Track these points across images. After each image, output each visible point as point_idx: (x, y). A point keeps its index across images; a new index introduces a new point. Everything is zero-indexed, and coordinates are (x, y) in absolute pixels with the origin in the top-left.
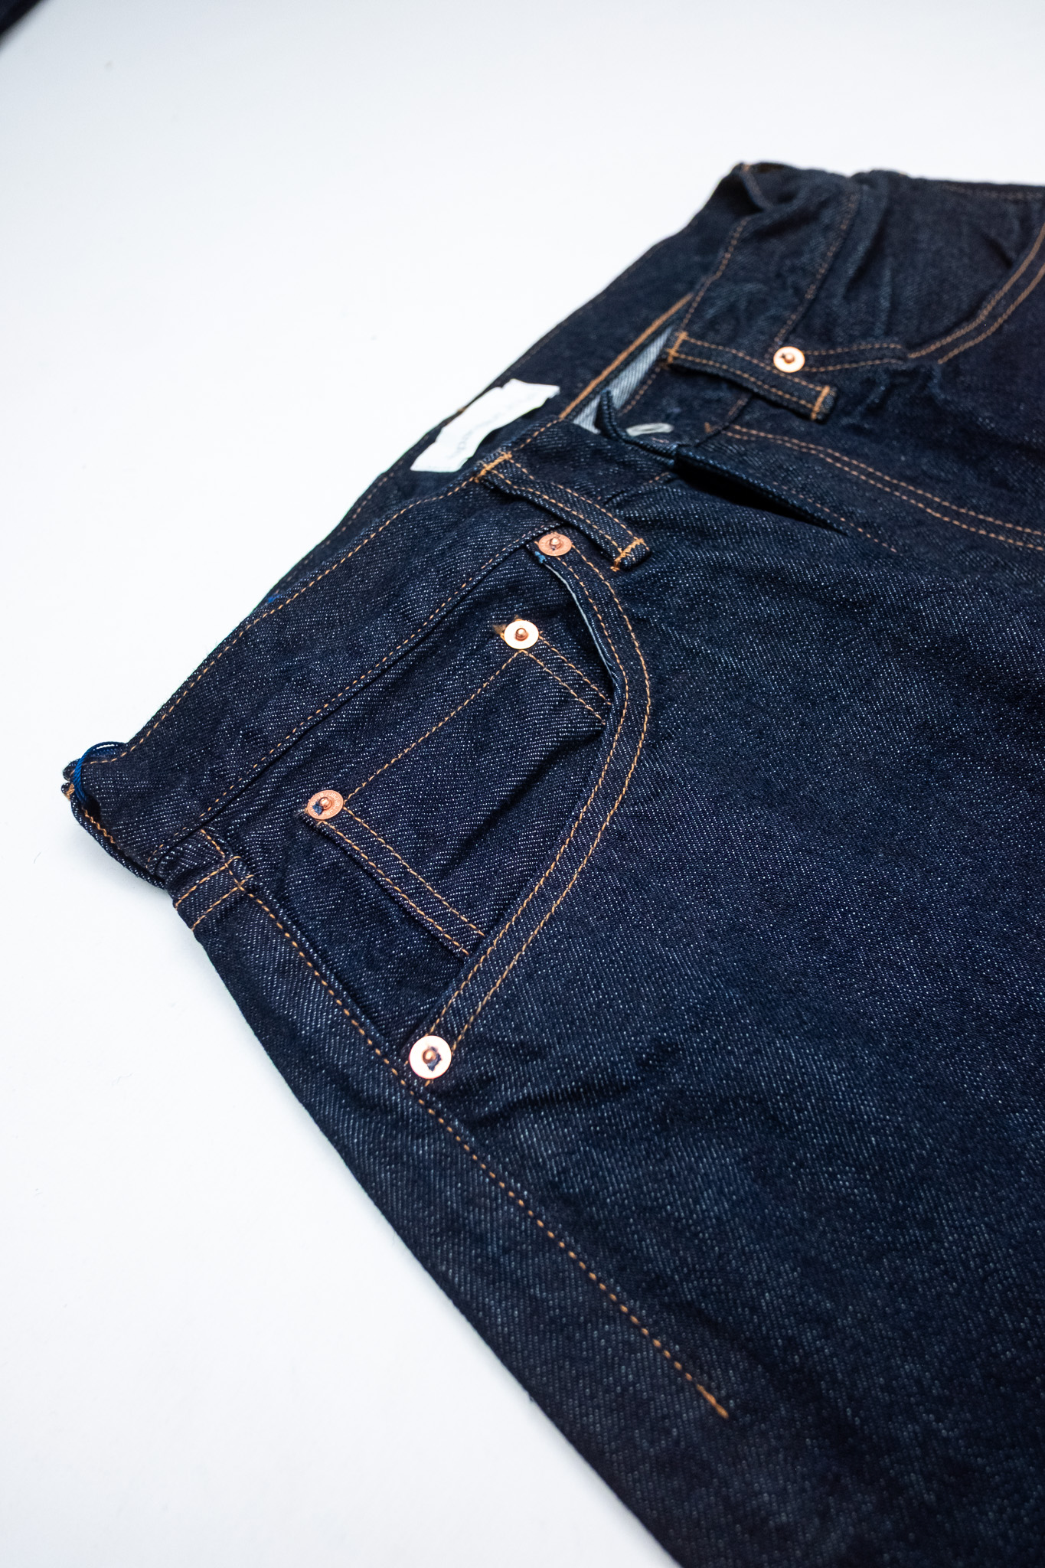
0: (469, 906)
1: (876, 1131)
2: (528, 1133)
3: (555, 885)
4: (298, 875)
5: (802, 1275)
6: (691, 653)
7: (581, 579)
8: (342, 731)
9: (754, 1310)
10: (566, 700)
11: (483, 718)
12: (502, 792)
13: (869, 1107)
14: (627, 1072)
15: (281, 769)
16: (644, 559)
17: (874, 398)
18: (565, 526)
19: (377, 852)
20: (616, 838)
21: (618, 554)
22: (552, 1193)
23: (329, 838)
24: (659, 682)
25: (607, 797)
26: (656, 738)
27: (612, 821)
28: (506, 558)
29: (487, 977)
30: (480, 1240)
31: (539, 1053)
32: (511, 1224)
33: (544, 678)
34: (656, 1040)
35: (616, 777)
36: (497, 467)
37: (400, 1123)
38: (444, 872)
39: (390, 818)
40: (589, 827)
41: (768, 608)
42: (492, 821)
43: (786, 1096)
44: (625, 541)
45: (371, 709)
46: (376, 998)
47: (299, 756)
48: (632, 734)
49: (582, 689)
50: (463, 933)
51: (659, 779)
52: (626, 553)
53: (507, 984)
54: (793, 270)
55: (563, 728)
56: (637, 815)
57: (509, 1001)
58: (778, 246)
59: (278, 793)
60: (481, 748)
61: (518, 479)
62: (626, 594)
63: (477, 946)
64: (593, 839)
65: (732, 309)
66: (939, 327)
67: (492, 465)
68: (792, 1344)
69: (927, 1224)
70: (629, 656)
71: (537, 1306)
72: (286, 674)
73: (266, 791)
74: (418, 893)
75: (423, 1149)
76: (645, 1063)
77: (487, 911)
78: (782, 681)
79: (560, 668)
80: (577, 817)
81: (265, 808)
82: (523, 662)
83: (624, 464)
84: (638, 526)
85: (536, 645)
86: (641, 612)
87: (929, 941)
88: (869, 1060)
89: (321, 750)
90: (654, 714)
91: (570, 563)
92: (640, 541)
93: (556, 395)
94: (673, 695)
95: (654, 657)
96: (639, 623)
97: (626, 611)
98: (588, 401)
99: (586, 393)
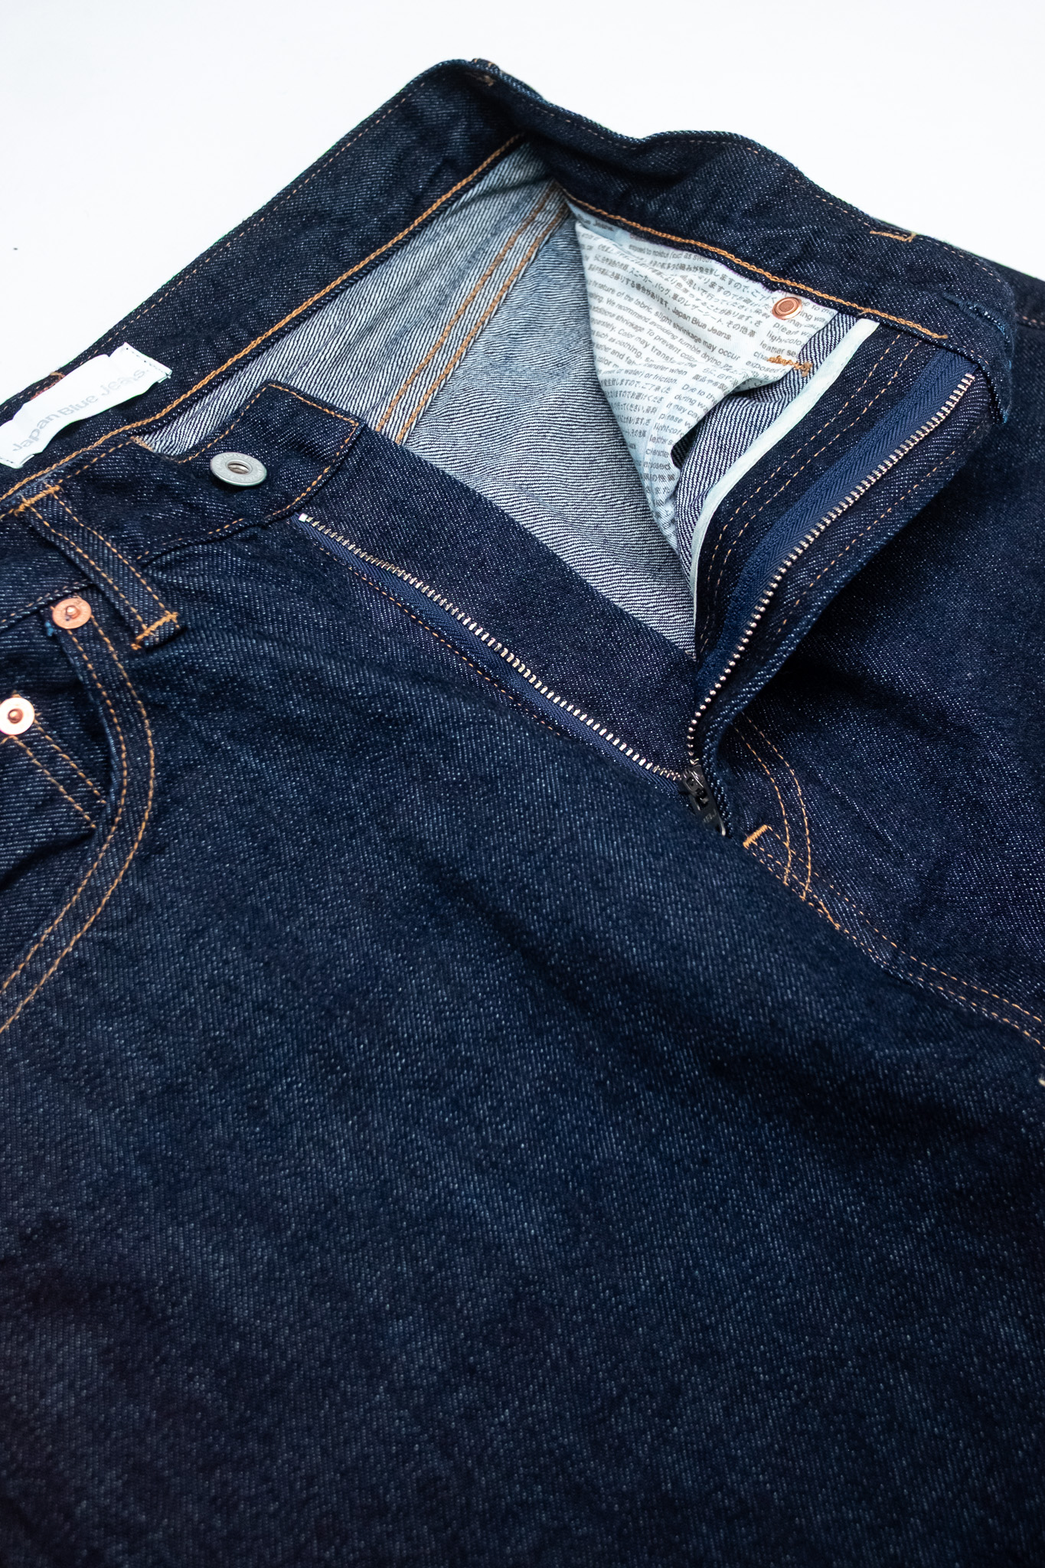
1: (242, 1337)
5: (125, 1484)
7: (91, 660)
9: (69, 1516)
10: (52, 799)
13: (242, 1309)
14: (8, 1245)
16: (170, 639)
18: (90, 590)
20: (75, 968)
21: (141, 631)
24: (169, 778)
25: (76, 918)
26: (152, 848)
27: (76, 948)
28: (12, 627)
33: (31, 772)
34: (45, 1215)
35: (93, 894)
36: (36, 505)
40: (50, 950)
43: (164, 1289)
44: (153, 614)
48: (122, 842)
49: (72, 785)
51: (138, 899)
52: (150, 631)
55: (40, 832)
56: (104, 942)
61: (59, 522)
62: (140, 678)
64: (49, 966)
67: (33, 500)
69: (267, 1438)
70: (138, 746)
76: (29, 1238)
78: (303, 790)
79: (52, 760)
80: (38, 938)
82: (11, 750)
83: (191, 507)
84: (172, 595)
85: (29, 731)
86: (160, 696)
87: (367, 1124)
88: (262, 1252)
90: (155, 820)
91: (81, 639)
92: (171, 616)
93: (166, 381)
94: (177, 801)
95: (168, 749)
96: (155, 709)
97: (141, 696)
98: (200, 396)
99: (200, 385)
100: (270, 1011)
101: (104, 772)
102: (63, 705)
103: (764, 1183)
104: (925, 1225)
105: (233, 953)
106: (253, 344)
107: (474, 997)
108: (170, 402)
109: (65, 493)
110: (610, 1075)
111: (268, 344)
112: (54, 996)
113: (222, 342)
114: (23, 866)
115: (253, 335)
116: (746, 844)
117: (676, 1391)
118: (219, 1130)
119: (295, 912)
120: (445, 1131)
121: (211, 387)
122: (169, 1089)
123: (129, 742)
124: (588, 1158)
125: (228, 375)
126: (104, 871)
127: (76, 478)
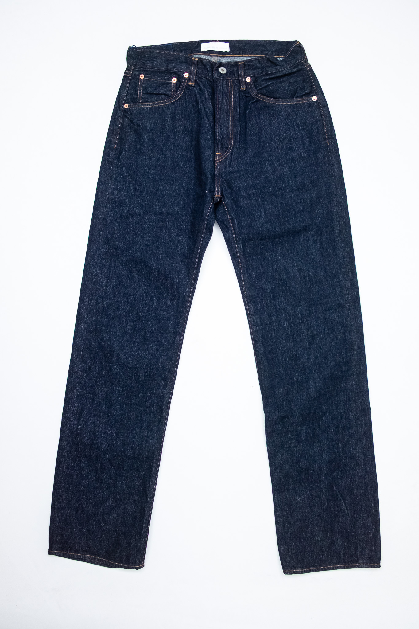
0: (142, 98)
1: (144, 147)
2: (126, 119)
3: (149, 105)
4: (133, 80)
6: (186, 99)
7: (184, 81)
8: (151, 71)
9: (123, 146)
10: (171, 91)
11: (163, 84)
12: (156, 92)
13: (145, 145)
14: (135, 124)
15: (142, 69)
16: (192, 86)
17: (247, 95)
18: (190, 74)
19: (141, 86)
20: (159, 107)
22: (122, 124)
23: (139, 80)
24: (180, 99)
25: (162, 103)
26: (173, 103)
27: (160, 105)
28: (180, 72)
29: (136, 105)
30: (115, 122)
31: (132, 115)
32: (118, 123)
33: (171, 86)
34: (139, 124)
35: (165, 102)
36: (194, 60)
37: (119, 108)
38: (144, 94)
39: (145, 84)
40: (158, 104)
41: (195, 104)
42: (152, 94)
43: (142, 138)
44: (192, 82)
45: (155, 72)
46: (128, 97)
47: (145, 69)
48: (171, 100)
49: (173, 91)
50: (139, 100)
51: (168, 106)
52: (191, 84)
53: (136, 108)
54: (266, 69)
55: (167, 93)
56: (163, 108)
57: (135, 109)
58: (270, 64)
59: (141, 71)
60: (159, 86)
61: (194, 63)
62: (186, 87)
63: (139, 102)
65: (253, 66)
66: (269, 95)
68: (123, 150)
69: (139, 155)
70: (180, 93)
71: (113, 130)
72: (152, 60)
73: (140, 69)
74: (140, 93)
75: (119, 112)
77: (143, 100)
78: (189, 111)
79: (174, 87)
80: (158, 102)
81: (138, 71)
82: (171, 83)
83: (208, 74)
84: (196, 82)
85: (174, 83)
88: (150, 143)
89: (148, 71)
90: (176, 101)
91: (185, 79)
92: (194, 84)
93: (228, 52)
94: (179, 101)
95: (183, 96)
96: (185, 91)
97: (185, 89)
98: (230, 57)
99: (231, 55)
100: (169, 126)
101: (176, 92)
102: (179, 83)
103: (188, 179)
104: (194, 193)
105: (170, 119)
106: (241, 55)
107: (184, 143)
108: (226, 55)
109: (198, 61)
110: (187, 160)
111: (243, 56)
112: (155, 108)
113: (238, 52)
114: (164, 94)
115: (242, 54)
116: (217, 153)
117: (167, 183)
118: (157, 131)
119: (178, 121)
120: (171, 149)
121: (231, 57)
122: (156, 124)
123: (180, 92)
124: (179, 163)
125: (235, 57)
126: (168, 101)
127: (201, 60)
